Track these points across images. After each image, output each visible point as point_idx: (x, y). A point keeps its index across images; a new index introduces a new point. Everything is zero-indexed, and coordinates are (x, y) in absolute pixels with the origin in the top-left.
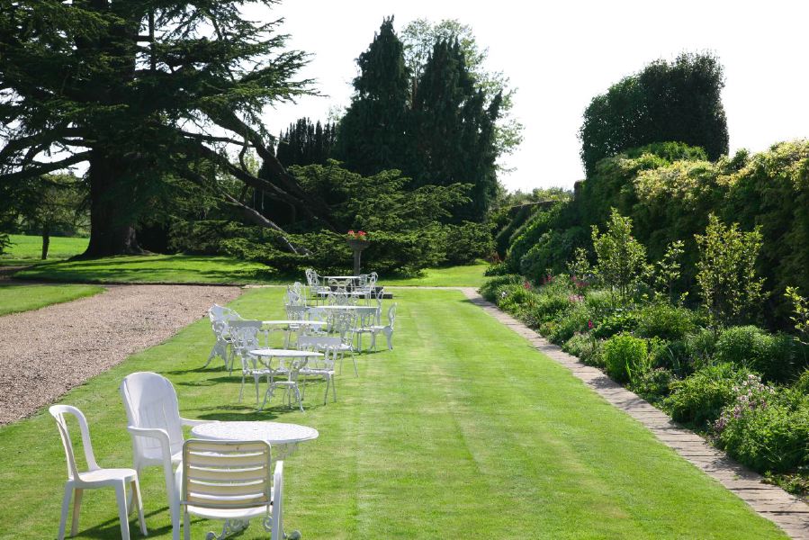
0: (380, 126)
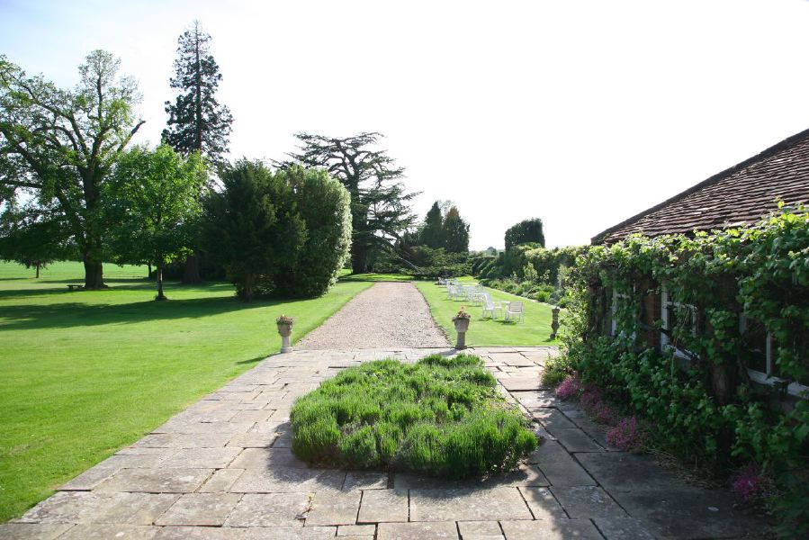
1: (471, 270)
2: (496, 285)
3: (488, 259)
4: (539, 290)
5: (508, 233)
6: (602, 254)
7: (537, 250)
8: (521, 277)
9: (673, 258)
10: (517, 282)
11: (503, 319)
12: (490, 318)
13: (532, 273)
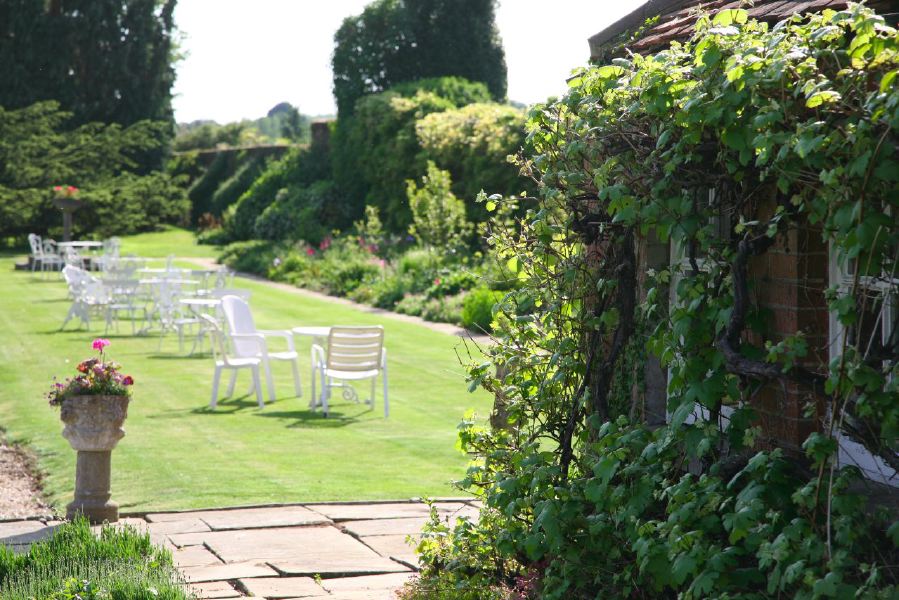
0: (8, 37)
1: (187, 204)
2: (291, 267)
3: (261, 155)
4: (470, 284)
5: (347, 34)
6: (610, 96)
7: (470, 109)
8: (399, 229)
9: (820, 95)
10: (382, 253)
11: (303, 405)
12: (241, 404)
13: (443, 214)
